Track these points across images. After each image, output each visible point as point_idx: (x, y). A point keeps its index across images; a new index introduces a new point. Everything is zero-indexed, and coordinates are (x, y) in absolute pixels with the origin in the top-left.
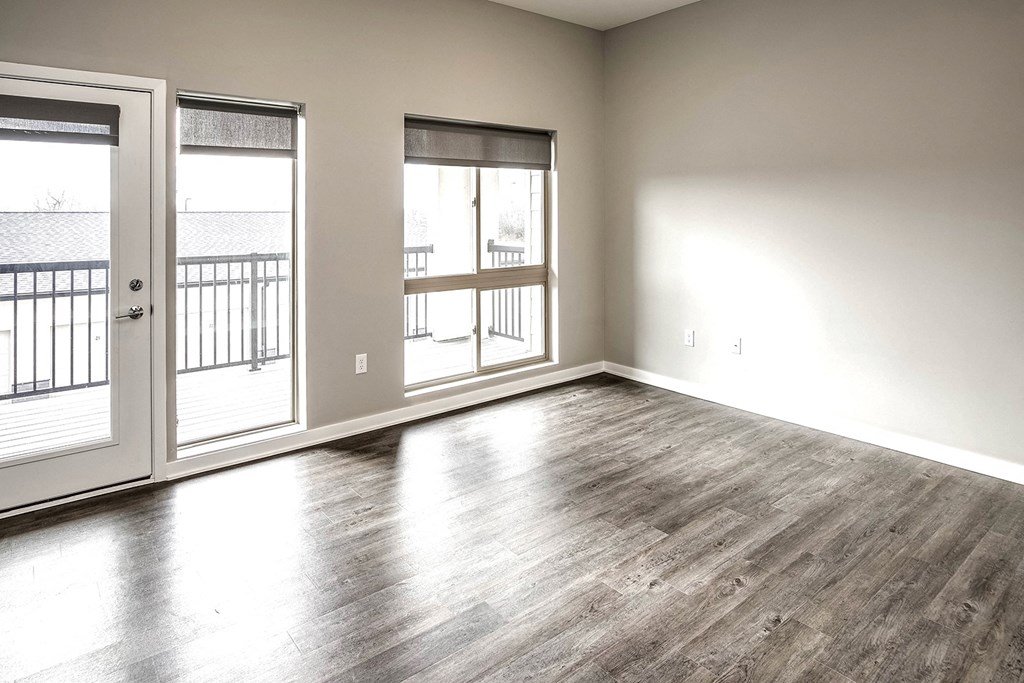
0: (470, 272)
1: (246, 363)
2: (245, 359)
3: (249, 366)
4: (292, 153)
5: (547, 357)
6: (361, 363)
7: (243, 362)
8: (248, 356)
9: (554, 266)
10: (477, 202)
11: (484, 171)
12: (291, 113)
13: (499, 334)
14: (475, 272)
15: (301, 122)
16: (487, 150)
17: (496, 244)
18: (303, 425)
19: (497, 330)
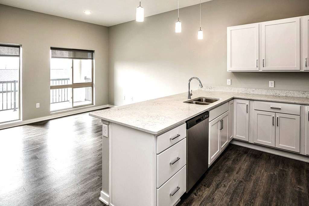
0: (71, 84)
1: (13, 109)
2: (12, 108)
3: (13, 110)
4: (19, 56)
5: (93, 104)
6: (38, 105)
7: (11, 109)
8: (13, 107)
9: (94, 82)
10: (72, 67)
11: (74, 60)
12: (19, 47)
13: (87, 100)
14: (72, 84)
15: (21, 48)
16: (74, 55)
17: (87, 77)
18: (22, 120)
19: (87, 99)
